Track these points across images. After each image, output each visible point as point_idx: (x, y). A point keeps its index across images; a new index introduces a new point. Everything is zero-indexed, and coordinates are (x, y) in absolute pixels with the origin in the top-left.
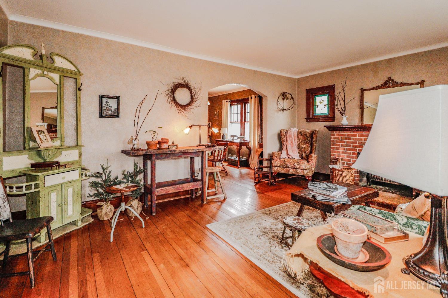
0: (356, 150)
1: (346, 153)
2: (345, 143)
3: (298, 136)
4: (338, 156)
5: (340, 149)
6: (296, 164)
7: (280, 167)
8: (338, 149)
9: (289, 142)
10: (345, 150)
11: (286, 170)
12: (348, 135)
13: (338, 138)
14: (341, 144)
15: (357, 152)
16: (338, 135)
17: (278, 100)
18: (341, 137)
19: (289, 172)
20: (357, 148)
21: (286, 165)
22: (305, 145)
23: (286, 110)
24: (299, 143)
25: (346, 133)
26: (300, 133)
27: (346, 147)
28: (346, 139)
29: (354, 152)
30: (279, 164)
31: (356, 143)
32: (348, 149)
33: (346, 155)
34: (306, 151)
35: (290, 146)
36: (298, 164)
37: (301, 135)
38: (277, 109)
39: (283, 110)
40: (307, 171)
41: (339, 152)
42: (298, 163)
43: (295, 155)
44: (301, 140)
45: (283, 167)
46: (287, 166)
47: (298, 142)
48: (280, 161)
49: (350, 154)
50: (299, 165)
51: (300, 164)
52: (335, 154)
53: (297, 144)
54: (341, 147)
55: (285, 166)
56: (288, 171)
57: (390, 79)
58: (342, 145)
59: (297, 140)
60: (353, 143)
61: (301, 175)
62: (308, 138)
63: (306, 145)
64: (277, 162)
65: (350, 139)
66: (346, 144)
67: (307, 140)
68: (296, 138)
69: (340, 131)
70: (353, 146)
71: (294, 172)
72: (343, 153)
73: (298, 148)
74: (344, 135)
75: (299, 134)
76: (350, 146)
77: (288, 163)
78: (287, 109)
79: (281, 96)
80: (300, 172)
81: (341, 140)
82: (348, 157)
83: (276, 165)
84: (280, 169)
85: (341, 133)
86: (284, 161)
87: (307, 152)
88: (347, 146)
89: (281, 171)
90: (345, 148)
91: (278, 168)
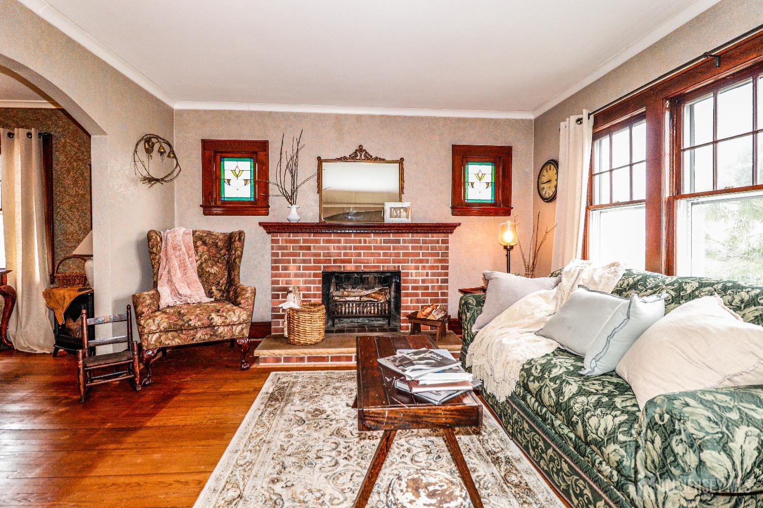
0: (319, 268)
1: (302, 276)
2: (299, 256)
3: (196, 247)
4: (287, 284)
5: (291, 268)
6: (213, 315)
7: (166, 331)
8: (285, 268)
9: (175, 263)
10: (299, 270)
11: (185, 337)
12: (305, 241)
13: (286, 248)
14: (291, 258)
15: (321, 272)
16: (286, 241)
17: (136, 151)
18: (292, 245)
19: (194, 338)
20: (322, 265)
21: (188, 322)
22: (215, 268)
23: (157, 180)
24: (202, 263)
25: (301, 237)
26: (201, 239)
27: (302, 265)
28: (301, 248)
29: (315, 272)
30: (164, 325)
31: (319, 255)
32: (305, 268)
33: (301, 279)
34: (218, 280)
35: (178, 271)
36: (219, 314)
37: (204, 243)
38: (133, 175)
39: (151, 180)
40: (240, 327)
41: (289, 275)
42: (218, 311)
43: (196, 293)
44: (206, 256)
45: (176, 331)
46: (190, 325)
47: (197, 261)
48: (166, 316)
49: (310, 277)
50: (221, 316)
51: (224, 314)
52: (280, 279)
53: (196, 265)
54: (292, 264)
55: (183, 325)
56: (192, 338)
57: (361, 149)
58: (294, 261)
59: (195, 258)
60: (315, 255)
61: (225, 338)
62: (221, 250)
63: (218, 267)
64: (157, 320)
65: (309, 248)
66: (301, 258)
67: (218, 256)
68: (193, 251)
69: (290, 233)
70: (315, 262)
71: (207, 337)
72: (296, 275)
73: (200, 276)
74: (297, 241)
75: (199, 243)
76: (309, 261)
77: (192, 317)
78: (162, 179)
79: (142, 144)
80: (224, 332)
81: (291, 251)
82: (305, 282)
83: (154, 328)
84: (167, 339)
85: (292, 237)
86: (179, 313)
87: (221, 282)
88: (304, 261)
89: (170, 342)
90: (300, 266)
91: (160, 336)
